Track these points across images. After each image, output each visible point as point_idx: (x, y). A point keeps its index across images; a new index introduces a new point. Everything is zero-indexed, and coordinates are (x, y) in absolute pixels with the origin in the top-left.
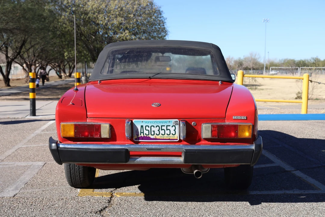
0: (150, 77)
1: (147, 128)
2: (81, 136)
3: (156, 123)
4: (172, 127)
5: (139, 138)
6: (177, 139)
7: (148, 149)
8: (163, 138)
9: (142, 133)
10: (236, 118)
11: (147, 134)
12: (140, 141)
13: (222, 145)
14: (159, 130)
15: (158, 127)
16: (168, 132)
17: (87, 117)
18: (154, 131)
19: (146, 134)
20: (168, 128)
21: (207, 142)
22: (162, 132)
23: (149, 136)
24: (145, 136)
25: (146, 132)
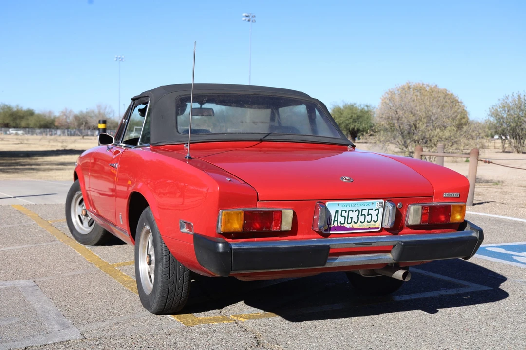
0: (261, 139)
1: (344, 214)
2: (253, 230)
3: (356, 205)
4: (375, 211)
5: (330, 228)
6: (378, 228)
7: (356, 244)
8: (361, 227)
9: (336, 221)
10: (447, 196)
11: (343, 222)
12: (331, 232)
13: (427, 233)
14: (358, 216)
15: (357, 212)
16: (368, 218)
17: (258, 200)
18: (351, 218)
19: (340, 222)
20: (370, 212)
21: (410, 230)
22: (362, 218)
23: (344, 225)
24: (339, 225)
25: (341, 219)
